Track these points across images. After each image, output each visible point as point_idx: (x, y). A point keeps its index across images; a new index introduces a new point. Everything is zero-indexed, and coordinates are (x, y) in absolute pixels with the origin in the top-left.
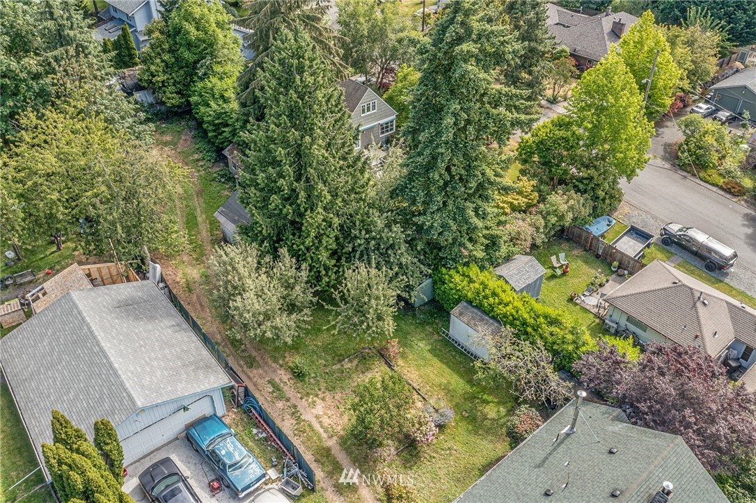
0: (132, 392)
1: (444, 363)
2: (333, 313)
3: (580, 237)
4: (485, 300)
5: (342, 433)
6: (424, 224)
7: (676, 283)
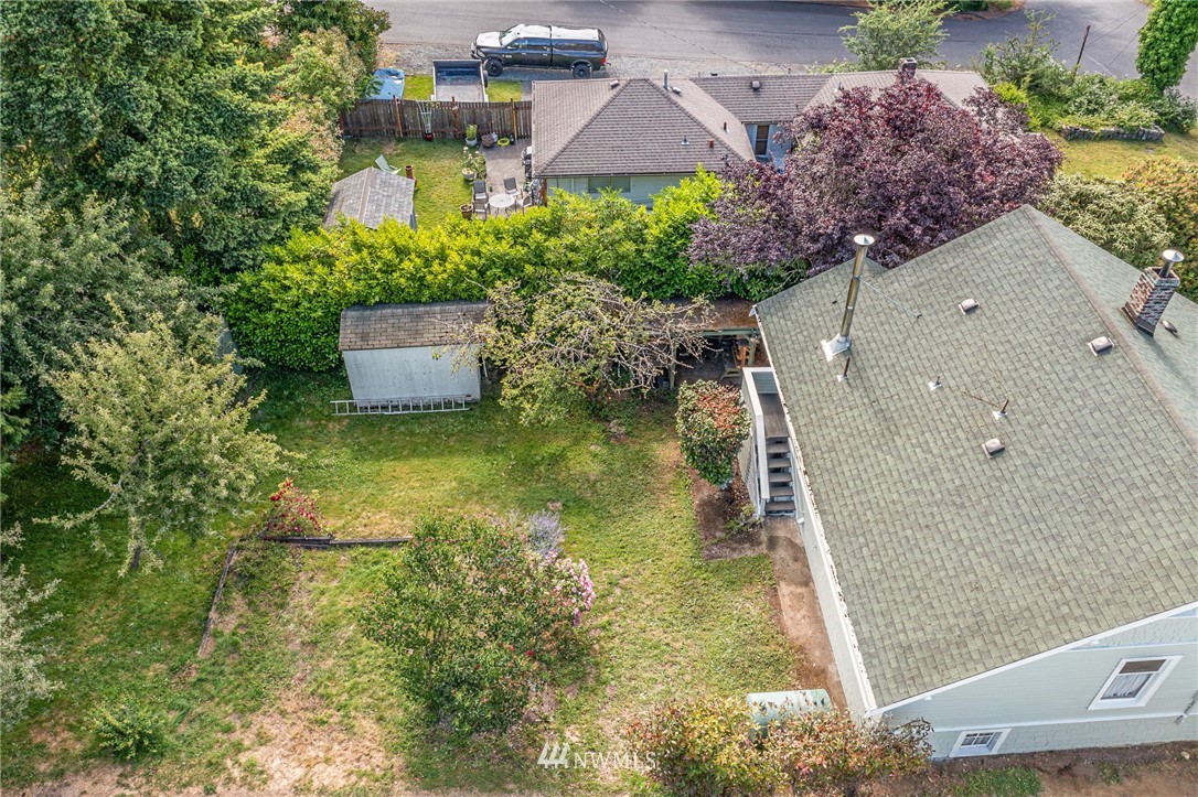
1: (407, 457)
2: (95, 528)
3: (376, 121)
4: (395, 275)
5: (398, 761)
6: (144, 175)
7: (617, 85)
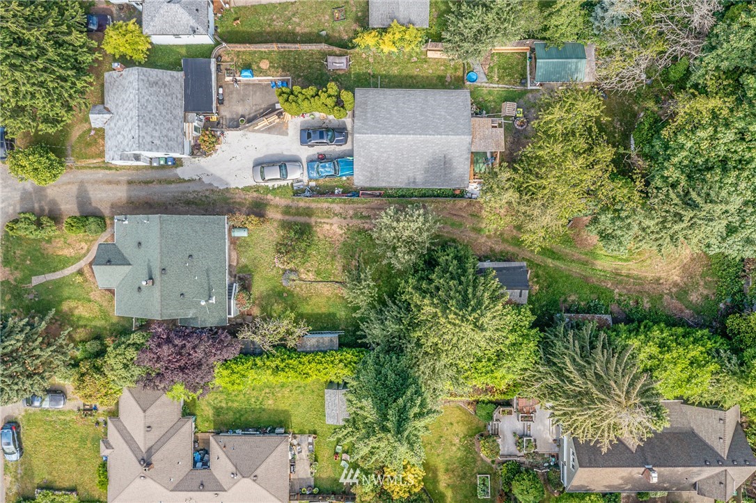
0: (367, 135)
